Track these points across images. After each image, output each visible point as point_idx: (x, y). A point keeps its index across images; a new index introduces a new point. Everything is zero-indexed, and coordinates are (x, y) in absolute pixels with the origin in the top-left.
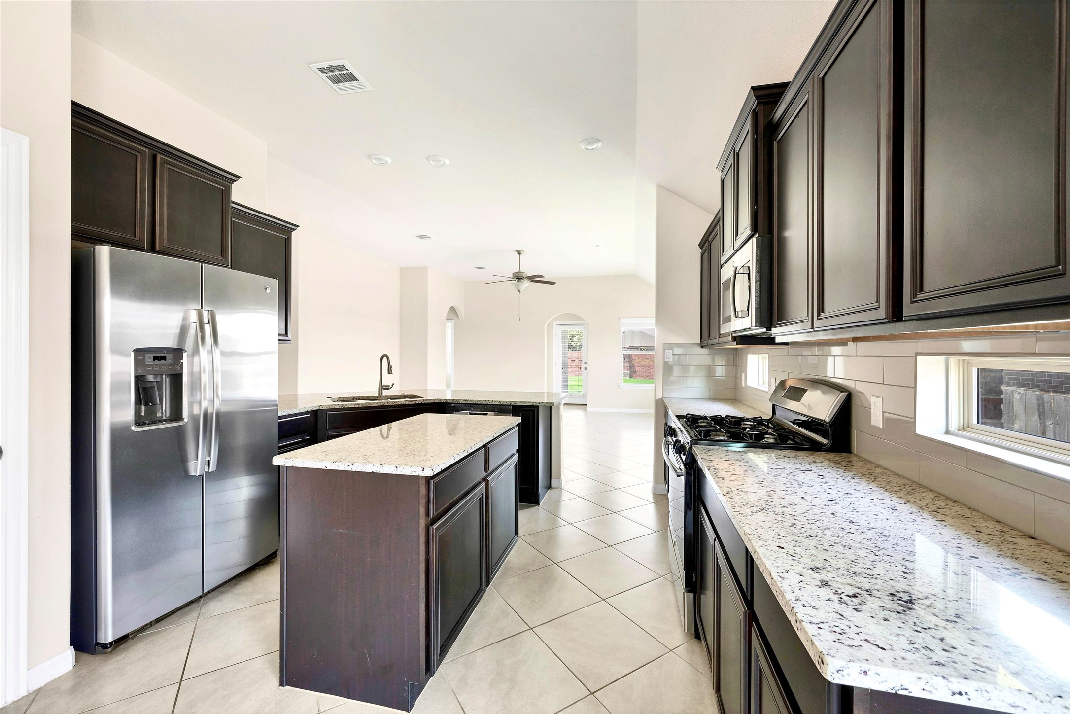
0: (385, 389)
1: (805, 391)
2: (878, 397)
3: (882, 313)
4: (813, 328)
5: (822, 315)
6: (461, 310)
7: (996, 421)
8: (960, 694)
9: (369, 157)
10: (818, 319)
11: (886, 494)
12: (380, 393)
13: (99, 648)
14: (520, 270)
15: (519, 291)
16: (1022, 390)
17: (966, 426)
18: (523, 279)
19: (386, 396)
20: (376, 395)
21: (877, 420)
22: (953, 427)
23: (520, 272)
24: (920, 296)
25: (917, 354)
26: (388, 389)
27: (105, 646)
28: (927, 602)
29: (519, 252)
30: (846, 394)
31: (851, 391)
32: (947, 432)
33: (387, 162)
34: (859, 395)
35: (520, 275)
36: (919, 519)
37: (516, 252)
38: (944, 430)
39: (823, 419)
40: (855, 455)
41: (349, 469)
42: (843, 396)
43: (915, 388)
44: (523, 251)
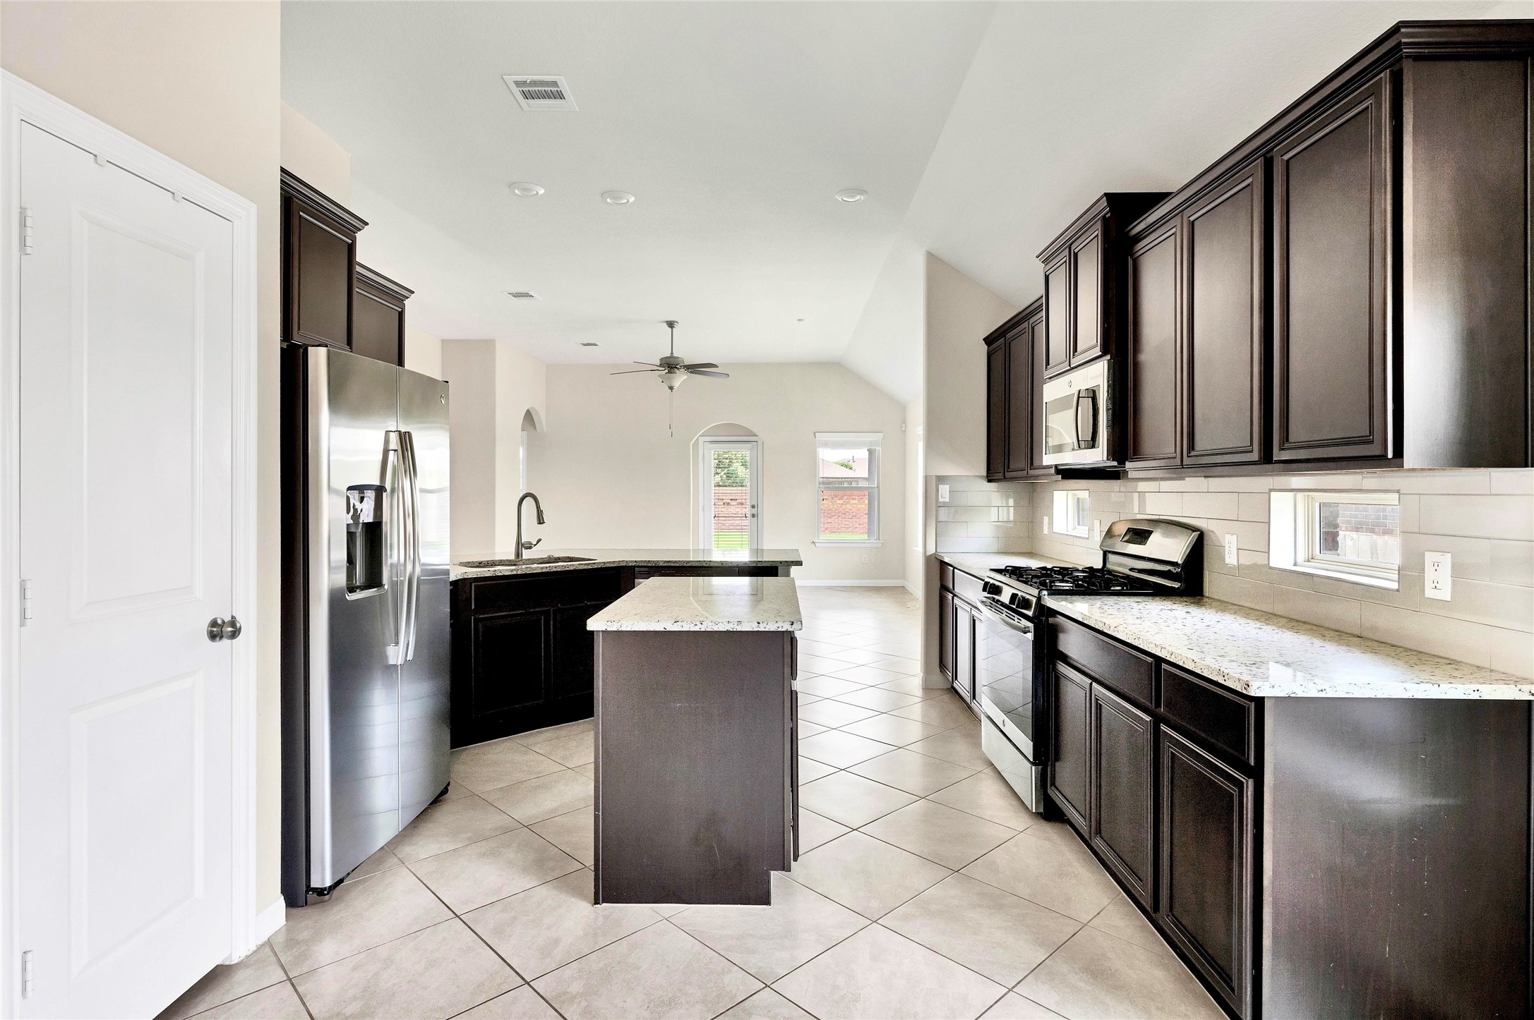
0: (527, 548)
1: (1151, 532)
2: (1232, 534)
3: (1255, 456)
4: (1182, 465)
5: (1193, 453)
6: (541, 417)
7: (1334, 552)
8: (1322, 691)
9: (511, 185)
10: (1188, 457)
11: (1249, 621)
12: (518, 554)
13: (311, 896)
14: (672, 353)
15: (671, 388)
16: (1354, 535)
17: (1310, 557)
18: (678, 369)
19: (529, 559)
20: (512, 557)
21: (1231, 559)
22: (1300, 559)
23: (672, 357)
24: (1286, 445)
25: (1271, 490)
26: (530, 548)
27: (320, 892)
28: (1298, 663)
29: (671, 324)
30: (1199, 533)
31: (1204, 530)
32: (1295, 564)
33: (537, 193)
34: (1211, 534)
35: (672, 361)
36: (1281, 633)
37: (665, 324)
38: (1293, 562)
39: (1176, 561)
40: (1208, 597)
41: (697, 629)
42: (1196, 534)
43: (1269, 523)
44: (678, 323)
